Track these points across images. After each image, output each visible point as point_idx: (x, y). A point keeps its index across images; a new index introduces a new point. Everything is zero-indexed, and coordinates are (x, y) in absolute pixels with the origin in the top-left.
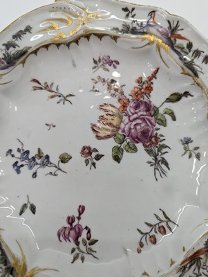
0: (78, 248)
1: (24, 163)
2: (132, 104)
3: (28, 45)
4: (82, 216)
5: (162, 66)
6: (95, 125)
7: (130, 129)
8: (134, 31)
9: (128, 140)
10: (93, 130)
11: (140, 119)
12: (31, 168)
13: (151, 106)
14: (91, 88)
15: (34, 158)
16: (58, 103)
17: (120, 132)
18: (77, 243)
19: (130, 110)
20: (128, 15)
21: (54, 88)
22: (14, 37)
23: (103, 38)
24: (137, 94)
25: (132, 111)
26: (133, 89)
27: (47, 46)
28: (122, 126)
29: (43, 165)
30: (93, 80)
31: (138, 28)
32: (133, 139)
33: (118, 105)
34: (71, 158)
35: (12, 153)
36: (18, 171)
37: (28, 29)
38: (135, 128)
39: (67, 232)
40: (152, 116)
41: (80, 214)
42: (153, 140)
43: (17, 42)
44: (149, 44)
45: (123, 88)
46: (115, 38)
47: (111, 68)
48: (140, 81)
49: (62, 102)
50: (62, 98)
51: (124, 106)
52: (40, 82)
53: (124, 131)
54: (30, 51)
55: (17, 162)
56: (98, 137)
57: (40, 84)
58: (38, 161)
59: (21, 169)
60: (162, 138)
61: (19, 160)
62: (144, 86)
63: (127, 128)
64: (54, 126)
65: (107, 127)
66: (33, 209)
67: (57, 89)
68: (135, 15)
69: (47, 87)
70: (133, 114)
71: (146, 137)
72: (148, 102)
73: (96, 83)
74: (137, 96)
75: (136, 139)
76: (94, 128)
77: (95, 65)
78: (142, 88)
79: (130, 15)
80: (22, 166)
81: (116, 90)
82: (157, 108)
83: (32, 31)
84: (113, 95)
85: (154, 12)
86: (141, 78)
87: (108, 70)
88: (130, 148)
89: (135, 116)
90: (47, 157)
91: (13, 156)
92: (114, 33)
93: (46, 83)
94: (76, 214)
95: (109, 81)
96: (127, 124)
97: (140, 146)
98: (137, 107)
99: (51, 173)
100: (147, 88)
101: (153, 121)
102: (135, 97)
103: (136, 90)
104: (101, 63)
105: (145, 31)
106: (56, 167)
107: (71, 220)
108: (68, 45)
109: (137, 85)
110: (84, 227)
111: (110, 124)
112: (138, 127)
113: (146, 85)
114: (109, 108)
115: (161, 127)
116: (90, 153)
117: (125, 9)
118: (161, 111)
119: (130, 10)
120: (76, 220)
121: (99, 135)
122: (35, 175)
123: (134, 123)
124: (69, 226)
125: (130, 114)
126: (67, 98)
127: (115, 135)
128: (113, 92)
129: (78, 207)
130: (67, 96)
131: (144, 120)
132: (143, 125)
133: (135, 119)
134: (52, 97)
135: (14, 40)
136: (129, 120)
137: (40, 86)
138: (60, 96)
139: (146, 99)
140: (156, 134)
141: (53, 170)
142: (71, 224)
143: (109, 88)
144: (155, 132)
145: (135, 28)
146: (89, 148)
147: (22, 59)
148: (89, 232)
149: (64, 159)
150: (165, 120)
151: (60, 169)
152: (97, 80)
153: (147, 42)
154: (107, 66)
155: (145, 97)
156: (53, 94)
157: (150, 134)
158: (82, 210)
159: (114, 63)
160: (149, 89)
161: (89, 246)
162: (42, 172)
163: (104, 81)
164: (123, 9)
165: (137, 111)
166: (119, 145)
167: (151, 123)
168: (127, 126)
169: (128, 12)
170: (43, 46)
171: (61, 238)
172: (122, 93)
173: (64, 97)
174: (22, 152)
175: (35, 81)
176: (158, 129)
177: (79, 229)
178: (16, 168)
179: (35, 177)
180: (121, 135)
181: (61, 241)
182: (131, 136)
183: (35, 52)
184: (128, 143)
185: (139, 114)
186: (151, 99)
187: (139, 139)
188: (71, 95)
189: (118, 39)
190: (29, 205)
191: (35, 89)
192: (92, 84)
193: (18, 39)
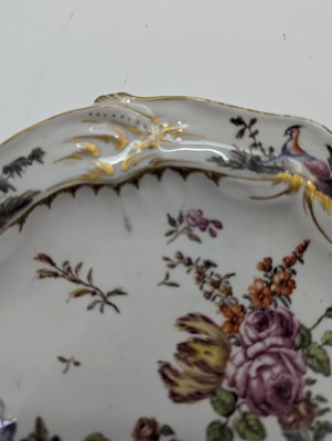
2: (250, 318)
3: (34, 188)
5: (316, 237)
6: (167, 366)
7: (248, 378)
8: (255, 165)
9: (245, 408)
10: (164, 377)
11: (271, 354)
13: (293, 325)
14: (162, 278)
16: (90, 308)
17: (225, 385)
19: (246, 331)
20: (241, 133)
21: (83, 276)
22: (7, 170)
23: (191, 177)
24: (261, 295)
25: (252, 333)
26: (252, 283)
27: (73, 190)
28: (230, 369)
30: (166, 259)
31: (264, 158)
32: (256, 405)
33: (220, 320)
37: (37, 155)
38: (259, 376)
40: (297, 349)
42: (302, 408)
43: (11, 181)
44: (287, 192)
45: (231, 280)
46: (215, 177)
47: (204, 236)
48: (266, 266)
49: (98, 306)
50: (98, 298)
51: (234, 322)
52: (54, 260)
53: (233, 384)
54: (36, 199)
56: (175, 397)
57: (53, 264)
60: (322, 406)
62: (277, 279)
63: (240, 377)
64: (77, 364)
65: (196, 371)
67: (89, 277)
68: (256, 132)
69: (68, 273)
70: (254, 342)
71: (285, 400)
72: (287, 315)
73: (172, 266)
74: (262, 300)
75: (263, 406)
76: (167, 372)
77: (170, 228)
78: (272, 283)
79: (247, 132)
81: (216, 285)
82: (308, 331)
83: (45, 158)
84: (208, 296)
85: (297, 127)
86: (269, 260)
87: (198, 240)
88: (249, 427)
89: (258, 346)
92: (214, 167)
93: (66, 263)
95: (201, 263)
96: (241, 365)
97: (271, 424)
98: (262, 325)
100: (282, 282)
101: (299, 360)
102: (257, 303)
103: (259, 286)
104: (184, 224)
105: (279, 164)
108: (117, 188)
109: (260, 274)
111: (203, 365)
112: (266, 375)
113: (282, 276)
114: (200, 325)
115: (319, 377)
116: (155, 438)
117: (238, 121)
118: (317, 336)
119: (247, 122)
121: (177, 390)
123: (257, 364)
125: (248, 342)
126: (111, 299)
127: (213, 393)
128: (208, 288)
130: (110, 294)
131: (278, 356)
132: (277, 370)
133: (259, 354)
134: (77, 296)
135: (5, 176)
136: (245, 355)
137: (53, 269)
138: (94, 294)
139: (280, 307)
140: (309, 394)
143: (201, 278)
144: (306, 389)
145: (258, 158)
146: (153, 424)
147: (18, 215)
150: (328, 361)
152: (175, 260)
153: (283, 187)
154: (196, 231)
155: (280, 303)
156: (80, 287)
157: (294, 392)
159: (211, 226)
160: (288, 285)
163: (189, 263)
164: (233, 121)
165: (263, 334)
166: (223, 420)
167: (296, 367)
168: (241, 371)
169: (241, 127)
170: (65, 190)
172: (229, 292)
173: (102, 295)
175: (43, 258)
176: (311, 382)
180: (227, 392)
182: (252, 398)
183: (48, 201)
184: (244, 415)
185: (268, 341)
186: (293, 308)
187: (269, 405)
188: (118, 292)
189: (222, 181)
191: (42, 275)
192: (163, 268)
193: (15, 174)
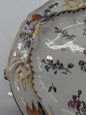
0: (79, 113)
1: (50, 66)
4: (80, 96)
6: (85, 51)
10: (85, 53)
12: (54, 69)
14: (83, 33)
15: (55, 65)
16: (67, 39)
18: (79, 110)
27: (64, 12)
29: (60, 68)
30: (84, 29)
34: (74, 66)
35: (45, 61)
36: (48, 70)
37: (56, 4)
39: (73, 103)
41: (79, 94)
49: (69, 39)
54: (56, 14)
55: (47, 66)
57: (58, 30)
58: (58, 66)
59: (49, 69)
61: (48, 65)
64: (65, 50)
66: (55, 90)
67: (66, 33)
73: (85, 31)
80: (49, 68)
83: (58, 5)
90: (62, 65)
91: (45, 63)
93: (61, 30)
94: (77, 95)
99: (64, 73)
106: (66, 70)
107: (74, 97)
108: (74, 12)
110: (81, 102)
116: (83, 64)
120: (77, 98)
122: (56, 73)
124: (73, 100)
126: (71, 37)
129: (78, 91)
134: (64, 36)
135: (49, 9)
138: (68, 36)
141: (65, 71)
142: (75, 99)
146: (83, 62)
147: (52, 18)
148: (84, 104)
149: (70, 66)
151: (68, 71)
158: (80, 92)
161: (85, 112)
162: (59, 72)
170: (62, 12)
171: (70, 106)
174: (49, 61)
175: (56, 28)
177: (79, 102)
178: (46, 68)
179: (56, 74)
181: (70, 108)
183: (58, 15)
188: (74, 36)
190: (53, 87)
191: (56, 32)
192: (83, 31)
193: (51, 8)
